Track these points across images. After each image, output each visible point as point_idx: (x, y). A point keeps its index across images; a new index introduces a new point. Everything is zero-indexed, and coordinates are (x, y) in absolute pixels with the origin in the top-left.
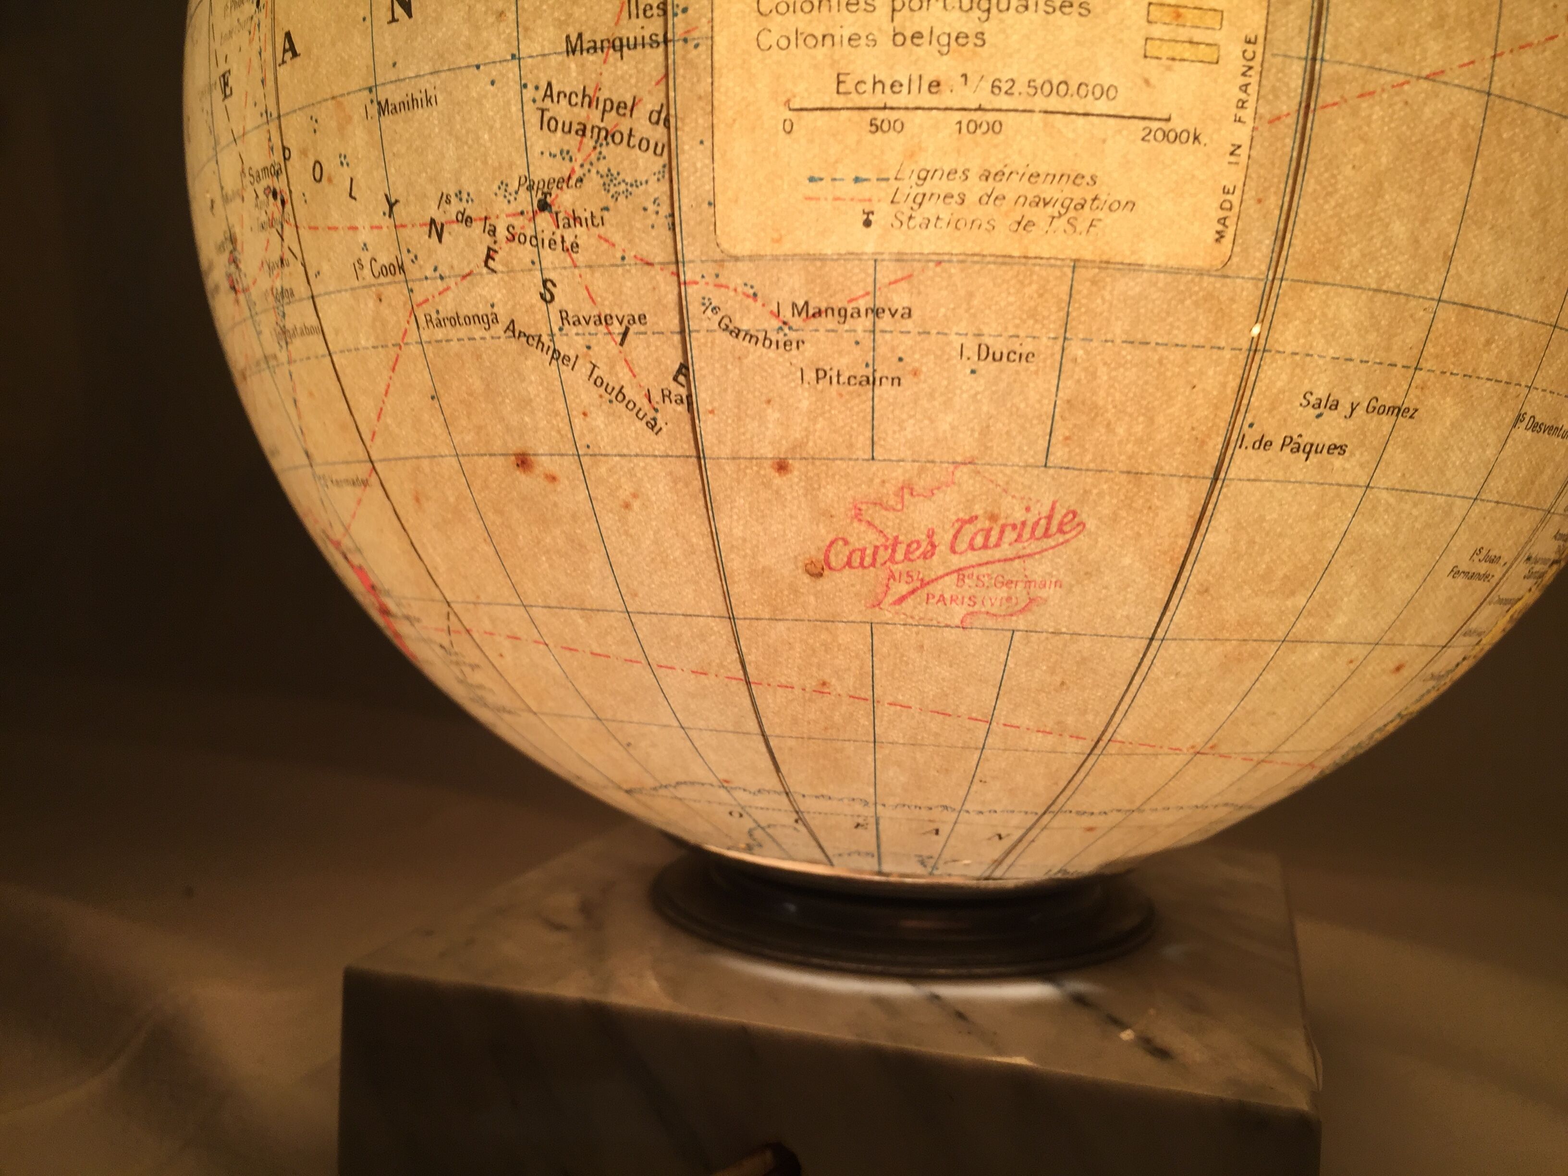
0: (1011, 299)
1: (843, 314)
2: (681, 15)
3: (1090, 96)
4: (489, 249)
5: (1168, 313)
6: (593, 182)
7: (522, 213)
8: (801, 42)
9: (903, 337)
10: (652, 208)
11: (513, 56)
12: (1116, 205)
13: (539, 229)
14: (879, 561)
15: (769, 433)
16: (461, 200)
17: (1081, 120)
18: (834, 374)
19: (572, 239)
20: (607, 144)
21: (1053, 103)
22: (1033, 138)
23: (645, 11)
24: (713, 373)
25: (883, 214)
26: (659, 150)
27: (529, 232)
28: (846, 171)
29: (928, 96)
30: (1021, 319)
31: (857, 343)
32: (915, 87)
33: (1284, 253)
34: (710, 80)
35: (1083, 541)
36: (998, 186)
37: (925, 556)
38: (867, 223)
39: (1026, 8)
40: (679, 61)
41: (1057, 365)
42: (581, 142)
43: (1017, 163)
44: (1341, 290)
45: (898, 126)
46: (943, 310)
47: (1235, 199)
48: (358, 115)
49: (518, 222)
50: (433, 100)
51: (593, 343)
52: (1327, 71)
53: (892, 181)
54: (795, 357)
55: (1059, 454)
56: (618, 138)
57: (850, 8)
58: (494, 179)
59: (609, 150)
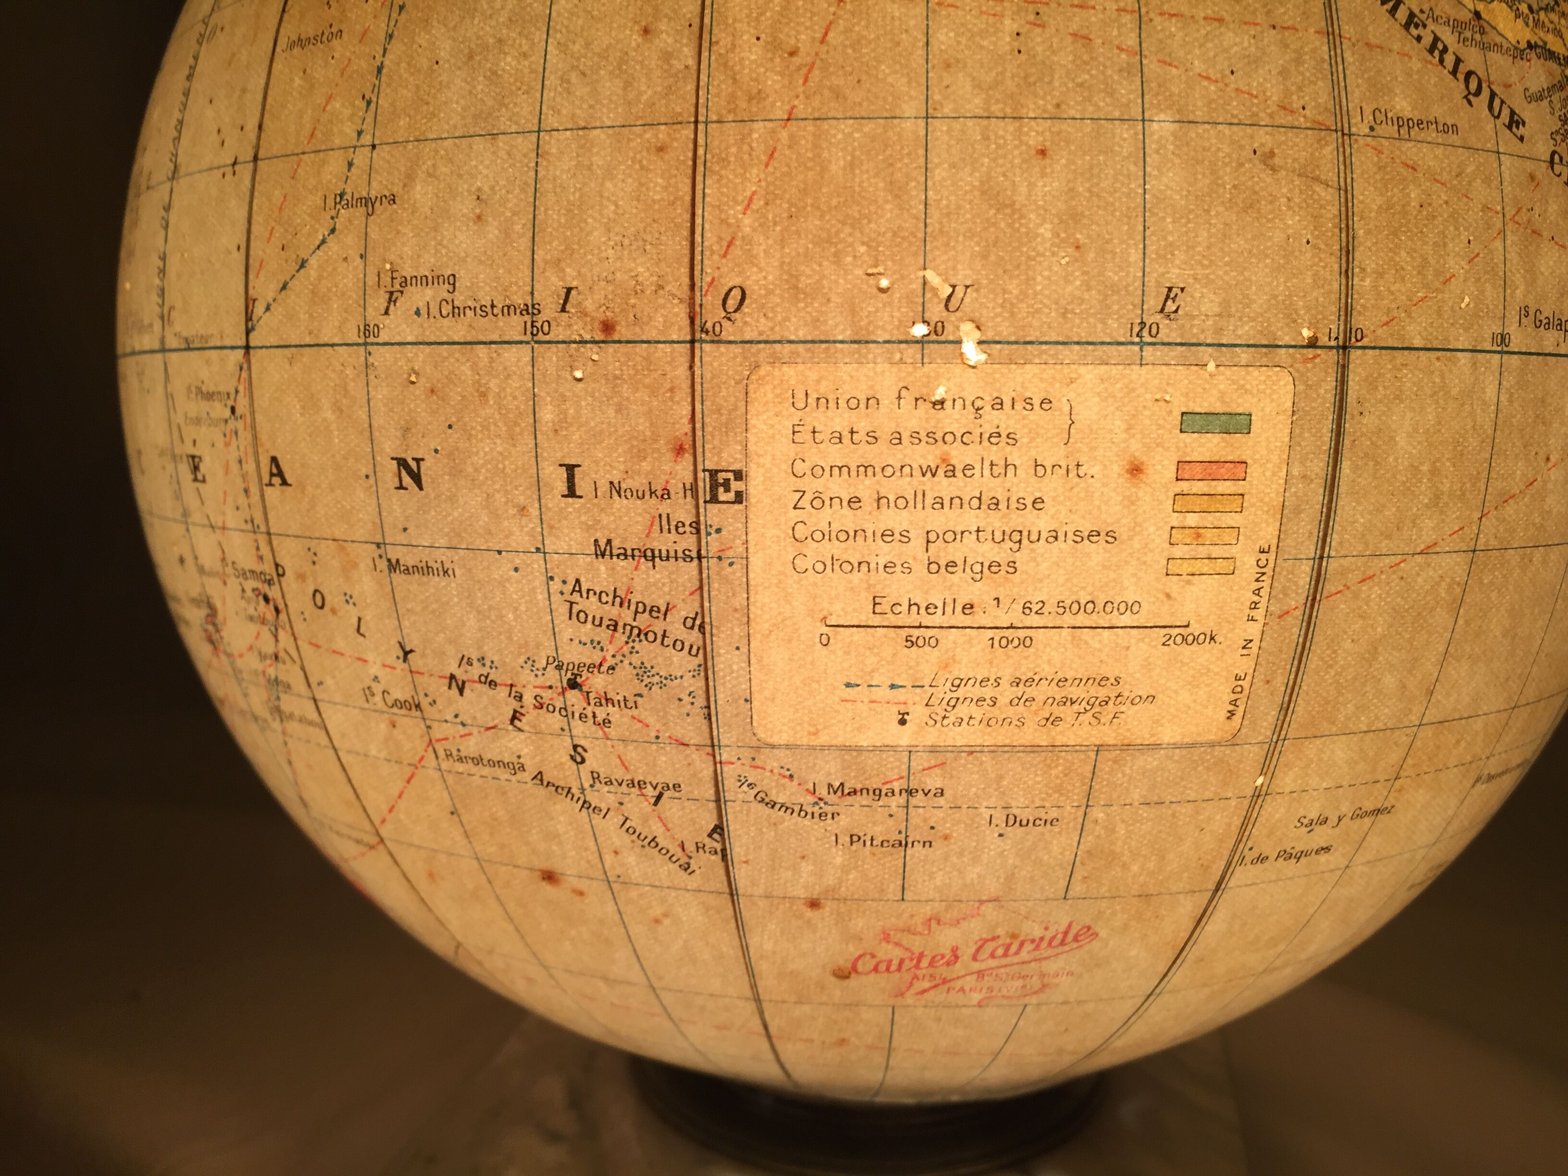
0: (1039, 779)
1: (878, 793)
2: (714, 535)
3: (1115, 612)
4: (515, 711)
5: (1182, 779)
6: (625, 672)
7: (550, 687)
8: (836, 567)
9: (935, 811)
10: (687, 699)
11: (538, 550)
12: (1138, 699)
13: (569, 703)
14: (904, 969)
15: (802, 880)
16: (484, 665)
17: (1106, 633)
18: (868, 838)
19: (604, 716)
20: (640, 641)
21: (1081, 619)
22: (1062, 650)
23: (677, 527)
24: (747, 834)
25: (918, 713)
26: (694, 651)
27: (559, 704)
28: (882, 678)
29: (963, 617)
30: (1047, 794)
31: (891, 816)
32: (949, 609)
33: (1288, 719)
34: (745, 596)
35: (1096, 945)
36: (1028, 690)
37: (948, 964)
38: (903, 722)
39: (1056, 538)
40: (713, 576)
41: (1080, 826)
42: (612, 636)
43: (1047, 670)
44: (1336, 738)
45: (933, 642)
46: (974, 789)
47: (1246, 684)
48: (365, 564)
49: (547, 695)
50: (450, 572)
51: (626, 800)
52: (1332, 566)
53: (927, 688)
54: (830, 825)
55: (1078, 889)
56: (651, 637)
57: (885, 538)
58: (520, 655)
59: (643, 647)
